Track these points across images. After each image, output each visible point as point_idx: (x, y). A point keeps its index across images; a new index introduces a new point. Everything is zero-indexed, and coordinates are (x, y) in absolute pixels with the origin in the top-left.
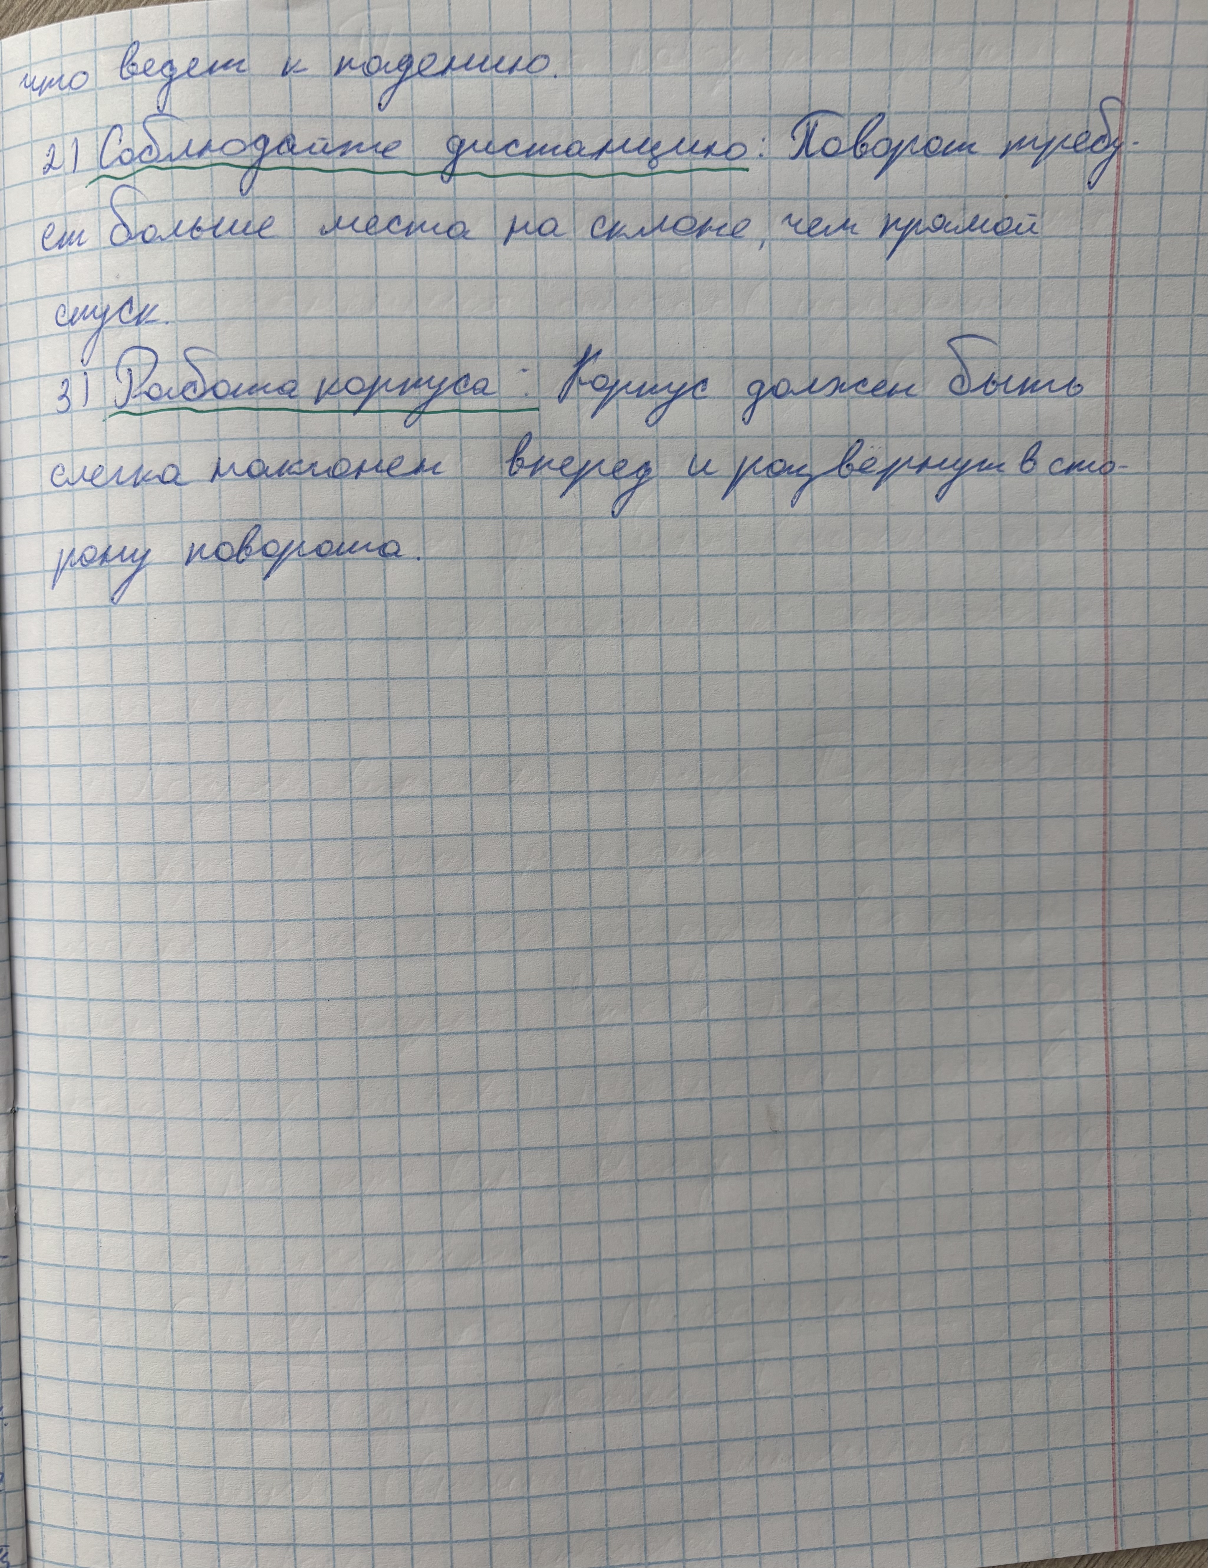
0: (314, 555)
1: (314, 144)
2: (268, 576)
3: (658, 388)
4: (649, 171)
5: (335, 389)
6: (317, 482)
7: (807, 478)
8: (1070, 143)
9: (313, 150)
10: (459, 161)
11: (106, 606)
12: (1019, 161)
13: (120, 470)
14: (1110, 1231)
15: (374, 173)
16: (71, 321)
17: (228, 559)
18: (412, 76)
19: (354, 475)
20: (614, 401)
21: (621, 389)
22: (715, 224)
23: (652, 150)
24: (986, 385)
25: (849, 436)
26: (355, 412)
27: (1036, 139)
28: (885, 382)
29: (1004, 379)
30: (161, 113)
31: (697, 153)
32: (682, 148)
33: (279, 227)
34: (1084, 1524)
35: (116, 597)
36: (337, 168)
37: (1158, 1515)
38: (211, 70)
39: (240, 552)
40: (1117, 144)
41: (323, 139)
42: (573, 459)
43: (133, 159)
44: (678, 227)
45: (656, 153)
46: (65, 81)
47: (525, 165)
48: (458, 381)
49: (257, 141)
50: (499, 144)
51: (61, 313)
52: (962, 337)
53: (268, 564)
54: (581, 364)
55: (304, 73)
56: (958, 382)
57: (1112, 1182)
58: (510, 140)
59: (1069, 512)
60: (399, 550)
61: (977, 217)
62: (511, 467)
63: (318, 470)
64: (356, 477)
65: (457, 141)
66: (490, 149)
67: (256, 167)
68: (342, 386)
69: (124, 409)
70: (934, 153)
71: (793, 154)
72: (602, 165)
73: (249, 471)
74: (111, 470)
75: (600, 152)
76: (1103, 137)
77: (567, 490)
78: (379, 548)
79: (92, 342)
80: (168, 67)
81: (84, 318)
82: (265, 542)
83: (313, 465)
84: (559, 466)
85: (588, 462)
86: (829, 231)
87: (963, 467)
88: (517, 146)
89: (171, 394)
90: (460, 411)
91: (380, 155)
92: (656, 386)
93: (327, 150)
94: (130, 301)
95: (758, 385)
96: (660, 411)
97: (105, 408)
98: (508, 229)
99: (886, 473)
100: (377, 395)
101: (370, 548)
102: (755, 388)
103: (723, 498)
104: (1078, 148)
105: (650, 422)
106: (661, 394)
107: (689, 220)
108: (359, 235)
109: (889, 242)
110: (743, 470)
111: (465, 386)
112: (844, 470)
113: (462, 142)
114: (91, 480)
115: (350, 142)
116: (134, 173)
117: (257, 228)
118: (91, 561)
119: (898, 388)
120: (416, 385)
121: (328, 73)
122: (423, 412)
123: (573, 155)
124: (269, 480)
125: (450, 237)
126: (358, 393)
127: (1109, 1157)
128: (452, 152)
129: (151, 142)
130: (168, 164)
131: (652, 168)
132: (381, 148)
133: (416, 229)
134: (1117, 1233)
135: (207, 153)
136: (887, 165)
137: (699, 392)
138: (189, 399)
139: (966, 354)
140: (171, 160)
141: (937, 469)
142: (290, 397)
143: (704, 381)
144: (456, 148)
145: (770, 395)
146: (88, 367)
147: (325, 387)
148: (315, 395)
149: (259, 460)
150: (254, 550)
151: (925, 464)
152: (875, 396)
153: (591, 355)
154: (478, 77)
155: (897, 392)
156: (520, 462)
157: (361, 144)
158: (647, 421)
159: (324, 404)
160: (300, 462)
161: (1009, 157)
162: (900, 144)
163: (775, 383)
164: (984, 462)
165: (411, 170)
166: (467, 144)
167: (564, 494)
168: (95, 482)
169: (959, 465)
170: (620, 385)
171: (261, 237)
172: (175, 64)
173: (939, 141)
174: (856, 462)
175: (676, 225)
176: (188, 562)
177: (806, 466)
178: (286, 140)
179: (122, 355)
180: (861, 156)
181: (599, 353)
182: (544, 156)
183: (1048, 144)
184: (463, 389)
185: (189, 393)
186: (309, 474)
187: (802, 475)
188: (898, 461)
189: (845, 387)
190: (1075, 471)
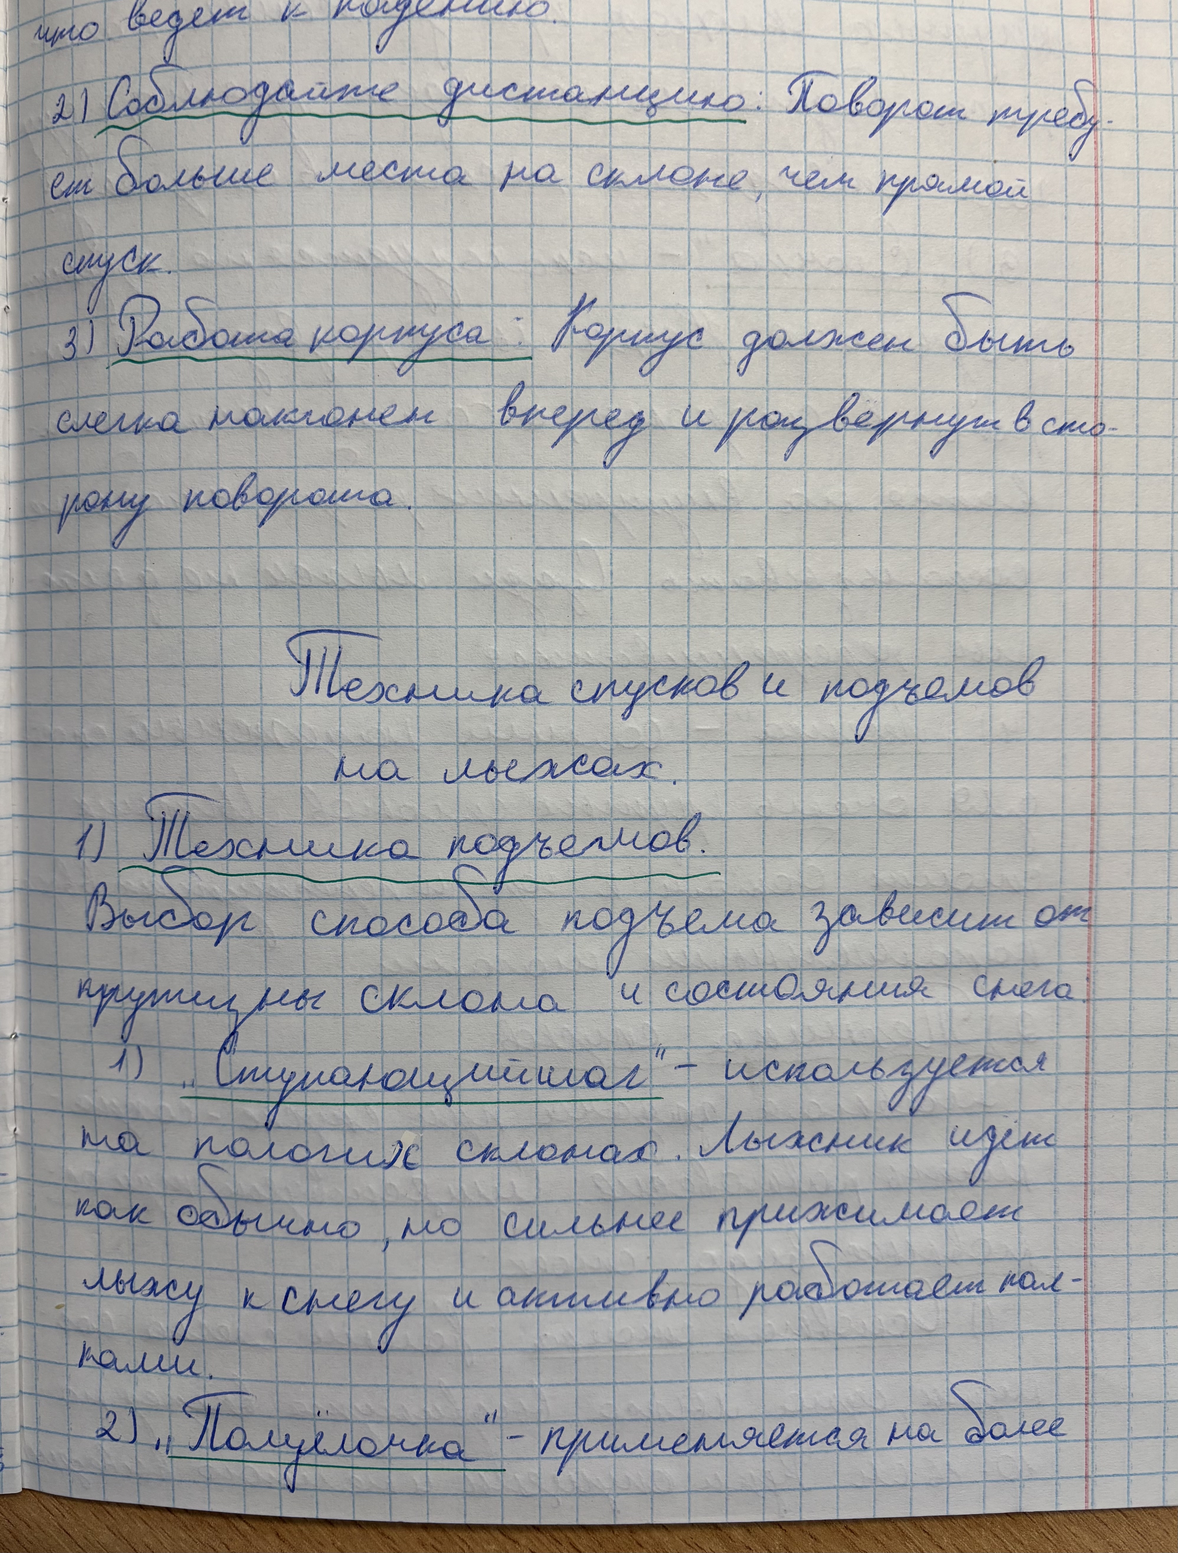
0: (307, 503)
1: (312, 89)
2: (262, 523)
3: (653, 337)
4: (647, 119)
5: (329, 338)
6: (312, 430)
7: (802, 431)
8: (1051, 116)
9: (311, 95)
10: (456, 104)
11: (107, 551)
12: (1005, 131)
13: (123, 417)
14: (1086, 1190)
15: (371, 117)
16: (77, 270)
17: (225, 506)
18: (410, 16)
19: (347, 424)
20: (608, 349)
21: (616, 337)
22: (711, 175)
23: (650, 97)
24: (982, 341)
25: (844, 389)
26: (349, 361)
27: (1019, 110)
28: (882, 336)
29: (998, 337)
30: (167, 64)
31: (695, 103)
32: (681, 97)
33: (278, 174)
34: (1054, 1482)
35: (117, 542)
36: (335, 113)
37: (1132, 1478)
38: (214, 19)
39: (236, 499)
40: (1093, 122)
41: (321, 84)
42: (565, 408)
43: (139, 110)
44: (675, 176)
45: (654, 101)
46: (75, 33)
47: (523, 110)
48: (452, 329)
49: (257, 88)
50: (496, 88)
51: (68, 261)
52: (956, 294)
53: (263, 512)
54: (574, 313)
55: (302, 17)
56: (954, 339)
57: (1089, 1142)
58: (509, 84)
59: (1061, 473)
60: (390, 499)
61: (969, 179)
62: (503, 416)
63: (312, 419)
64: (350, 426)
65: (455, 84)
66: (488, 92)
67: (256, 115)
68: (337, 334)
69: (127, 357)
70: (926, 116)
71: (791, 108)
72: (599, 113)
73: (245, 419)
74: (114, 418)
75: (599, 98)
76: (1079, 115)
77: (558, 440)
78: (371, 497)
79: (97, 291)
80: (174, 18)
81: (89, 267)
82: (260, 490)
83: (309, 413)
84: (551, 415)
85: (581, 411)
86: (826, 184)
87: (959, 423)
88: (515, 89)
89: (172, 343)
90: (453, 359)
91: (377, 98)
92: (651, 334)
93: (325, 94)
94: (134, 250)
95: (754, 336)
96: (654, 361)
97: (108, 356)
98: (505, 175)
99: (882, 428)
100: (370, 343)
101: (362, 496)
102: (750, 340)
103: (716, 450)
104: (1058, 122)
105: (644, 372)
106: (655, 343)
107: (686, 170)
108: (356, 181)
109: (885, 198)
110: (737, 422)
111: (459, 333)
112: (839, 424)
113: (460, 85)
114: (94, 427)
115: (348, 86)
116: (140, 124)
117: (256, 175)
118: (94, 506)
119: (896, 342)
120: (410, 333)
121: (326, 15)
122: (416, 361)
123: (571, 100)
124: (266, 429)
125: (446, 183)
126: (353, 340)
127: (1086, 1118)
128: (450, 94)
129: (157, 93)
130: (172, 114)
131: (650, 117)
132: (377, 91)
133: (412, 174)
134: (1093, 1193)
135: (209, 103)
136: (881, 125)
137: (694, 342)
138: (188, 348)
139: (960, 311)
140: (176, 110)
141: (933, 425)
142: (286, 346)
143: (700, 331)
144: (453, 90)
145: (766, 346)
146: (94, 314)
147: (320, 335)
148: (311, 343)
149: (255, 409)
150: (250, 497)
151: (921, 419)
152: (871, 349)
153: (585, 304)
154: (477, 19)
155: (894, 346)
156: (512, 411)
157: (358, 88)
158: (641, 370)
159: (320, 352)
160: (296, 410)
161: (996, 125)
162: (893, 106)
163: (772, 334)
164: (979, 418)
165: (408, 115)
166: (464, 87)
167: (555, 444)
168: (98, 428)
169: (954, 422)
170: (615, 333)
171: (260, 185)
172: (181, 15)
173: (929, 105)
174: (852, 416)
175: (673, 175)
176: (186, 508)
177: (801, 418)
178: (286, 86)
179: (125, 304)
180: (856, 114)
181: (594, 302)
182: (542, 100)
183: (1031, 117)
184: (456, 337)
185: (190, 342)
186: (304, 422)
187: (797, 428)
188: (894, 416)
189: (842, 339)
190: (1067, 431)
